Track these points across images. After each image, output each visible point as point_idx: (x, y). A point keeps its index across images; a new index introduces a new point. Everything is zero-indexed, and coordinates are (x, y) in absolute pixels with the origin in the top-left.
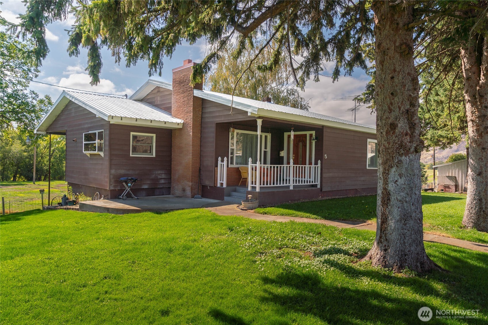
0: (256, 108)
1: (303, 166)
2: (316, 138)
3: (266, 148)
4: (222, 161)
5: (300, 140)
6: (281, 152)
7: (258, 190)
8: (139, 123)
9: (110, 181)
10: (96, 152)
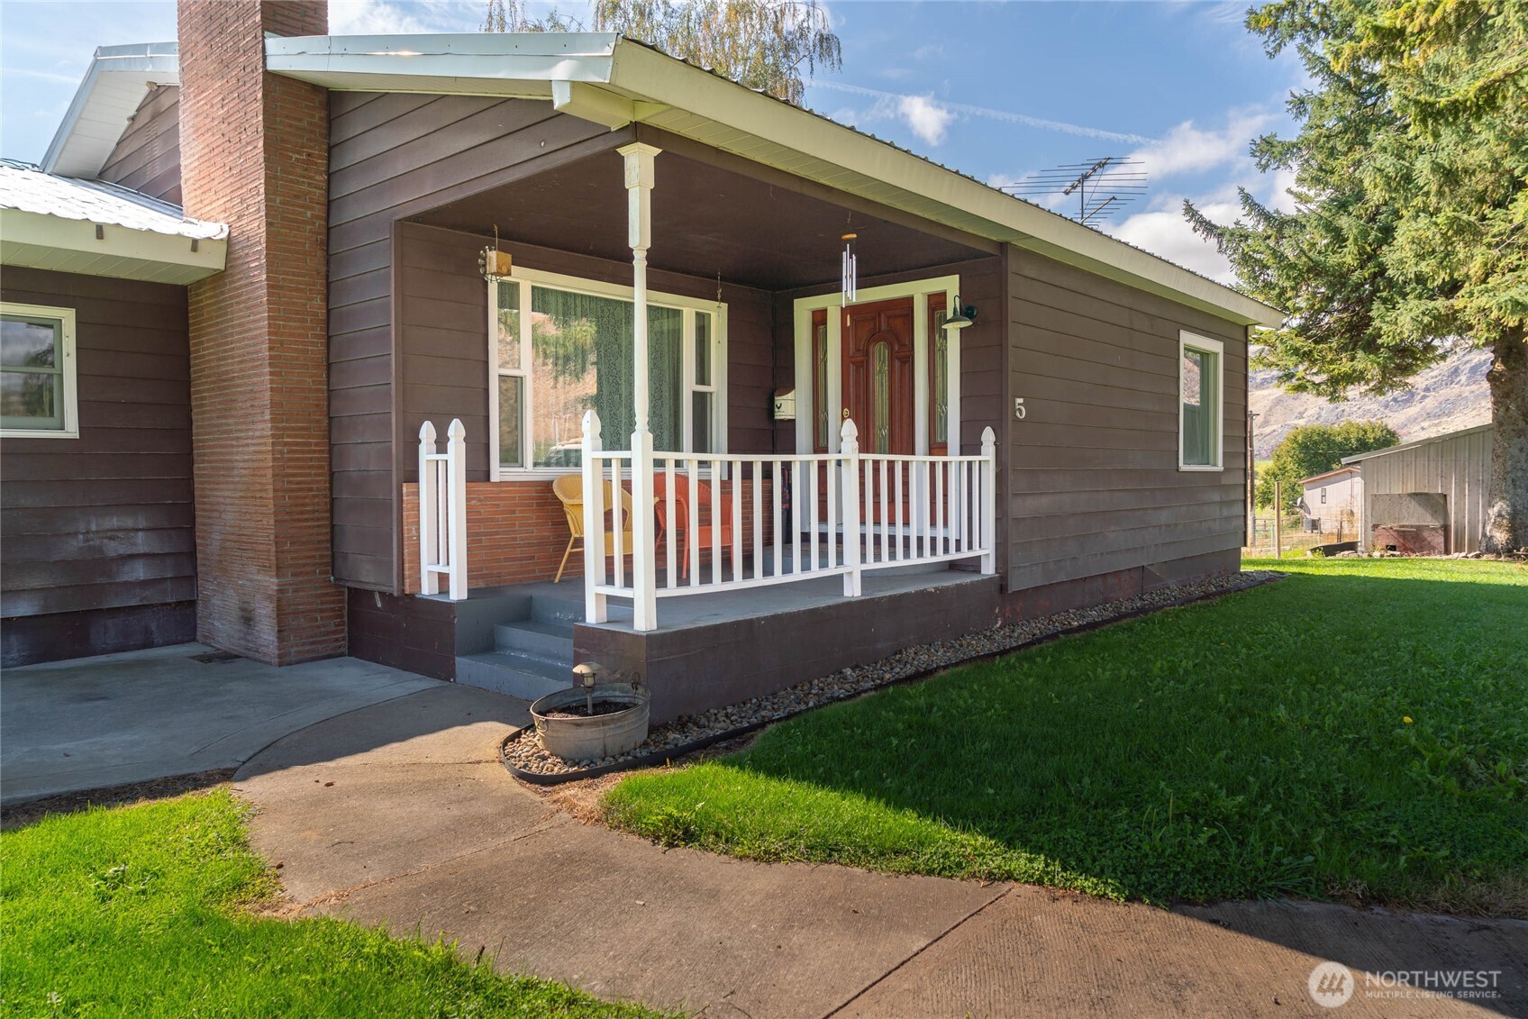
1: (899, 458)
2: (966, 311)
3: (702, 377)
5: (878, 333)
6: (779, 400)
7: (644, 619)
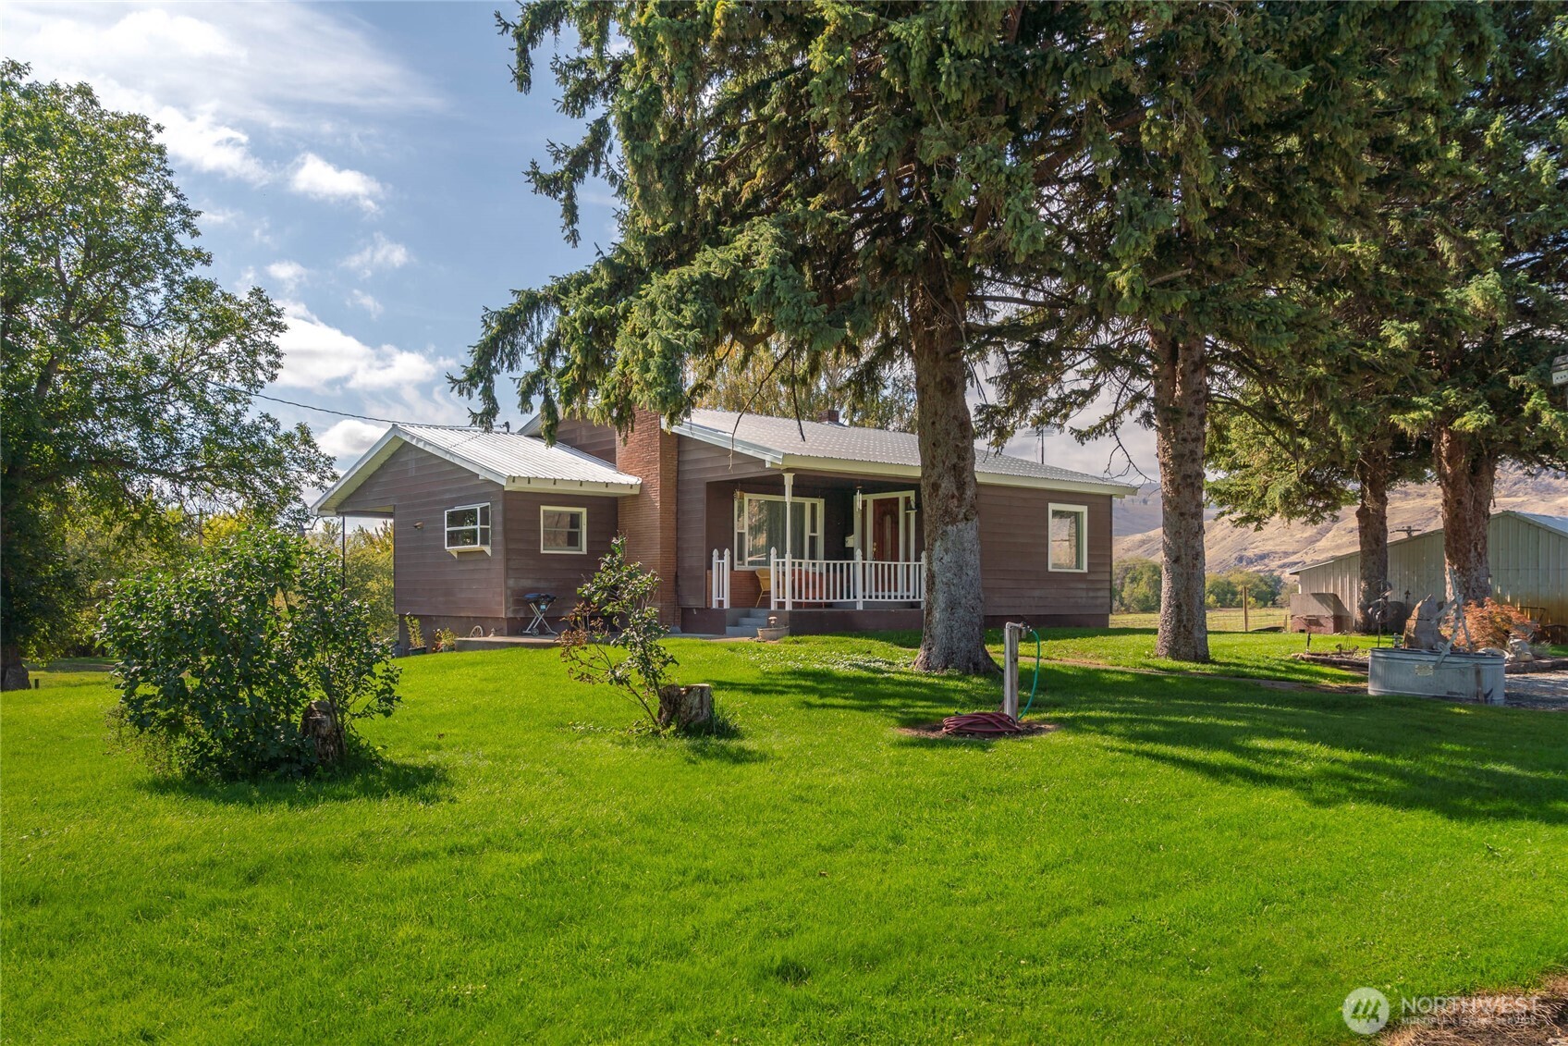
0: (779, 453)
1: (893, 563)
2: (918, 505)
3: (814, 529)
4: (721, 557)
5: (886, 511)
6: (847, 539)
7: (788, 607)
8: (560, 488)
9: (507, 602)
10: (477, 547)
